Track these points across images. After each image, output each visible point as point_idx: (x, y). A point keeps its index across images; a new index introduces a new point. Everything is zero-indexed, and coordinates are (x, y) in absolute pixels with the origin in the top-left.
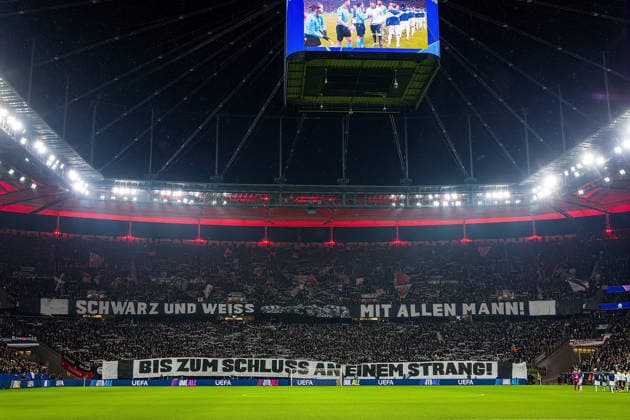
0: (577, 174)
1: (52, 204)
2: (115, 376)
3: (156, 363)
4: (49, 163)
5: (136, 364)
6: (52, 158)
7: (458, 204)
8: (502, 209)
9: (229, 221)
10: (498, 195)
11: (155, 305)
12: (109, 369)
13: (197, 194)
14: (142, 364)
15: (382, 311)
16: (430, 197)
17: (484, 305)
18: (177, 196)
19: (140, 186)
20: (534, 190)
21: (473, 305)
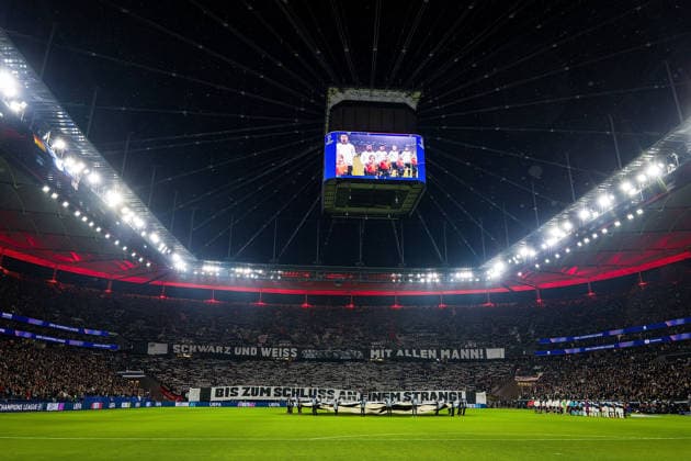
0: (517, 262)
1: (162, 276)
2: (198, 399)
3: (227, 389)
4: (160, 249)
5: (213, 390)
6: (162, 245)
7: (437, 281)
8: (466, 285)
9: (281, 290)
10: (464, 275)
11: (228, 348)
12: (194, 394)
13: (260, 272)
14: (217, 390)
15: (385, 354)
16: (419, 276)
17: (455, 352)
18: (246, 272)
19: (222, 266)
20: (488, 272)
21: (448, 351)
